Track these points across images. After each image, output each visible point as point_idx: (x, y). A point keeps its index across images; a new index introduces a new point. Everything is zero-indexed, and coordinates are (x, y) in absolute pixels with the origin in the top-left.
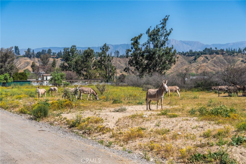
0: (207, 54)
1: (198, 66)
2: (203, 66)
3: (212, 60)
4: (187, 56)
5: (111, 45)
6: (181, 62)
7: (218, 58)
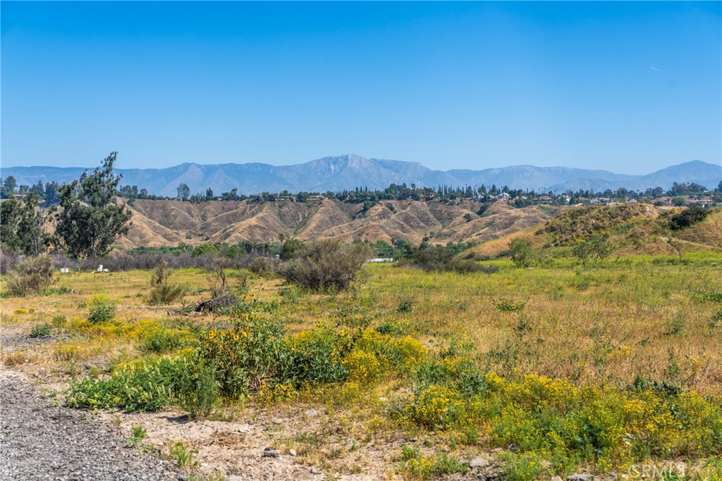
0: (392, 199)
1: (361, 228)
2: (373, 226)
3: (401, 214)
4: (346, 202)
5: (197, 165)
6: (332, 215)
7: (416, 208)
